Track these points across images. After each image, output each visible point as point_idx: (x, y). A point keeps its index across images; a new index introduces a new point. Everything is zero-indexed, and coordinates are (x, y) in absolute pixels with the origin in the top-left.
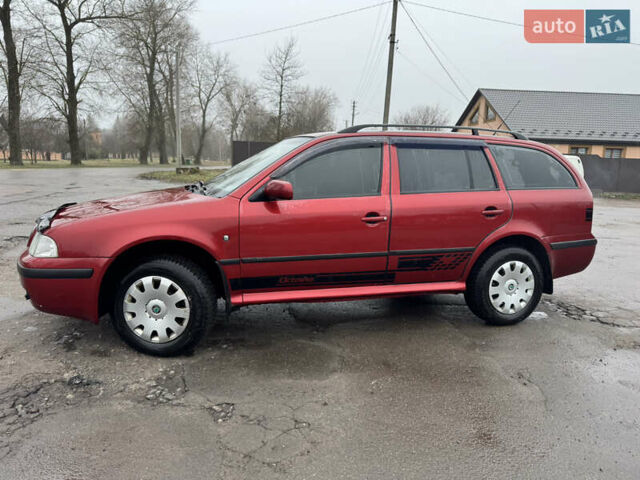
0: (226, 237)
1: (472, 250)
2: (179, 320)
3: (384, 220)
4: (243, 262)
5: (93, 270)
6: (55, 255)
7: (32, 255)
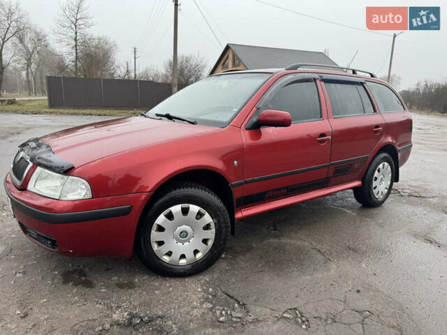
0: (236, 162)
1: (367, 157)
2: (205, 241)
3: (328, 139)
4: (246, 182)
5: (132, 206)
6: (90, 196)
7: (58, 198)
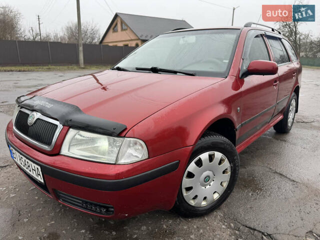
5: (180, 161)
6: (146, 156)
7: (114, 163)
